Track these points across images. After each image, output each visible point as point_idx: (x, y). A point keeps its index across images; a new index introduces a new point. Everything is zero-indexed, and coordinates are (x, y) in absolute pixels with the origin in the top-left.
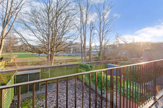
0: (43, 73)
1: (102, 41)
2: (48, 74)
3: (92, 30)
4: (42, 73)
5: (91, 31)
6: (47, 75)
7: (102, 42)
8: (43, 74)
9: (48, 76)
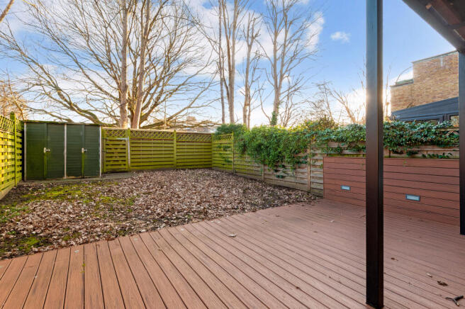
0: (108, 138)
1: (280, 84)
2: (124, 145)
3: (252, 42)
4: (106, 140)
5: (250, 46)
6: (121, 146)
7: (280, 87)
8: (108, 142)
9: (123, 151)
